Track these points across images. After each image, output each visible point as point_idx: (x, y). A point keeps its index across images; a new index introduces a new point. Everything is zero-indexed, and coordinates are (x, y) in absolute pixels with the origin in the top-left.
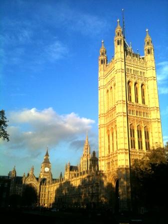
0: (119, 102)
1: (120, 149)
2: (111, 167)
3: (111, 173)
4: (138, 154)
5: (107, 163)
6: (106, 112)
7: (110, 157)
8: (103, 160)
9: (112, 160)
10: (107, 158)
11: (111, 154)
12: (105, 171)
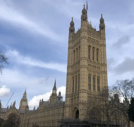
0: (82, 58)
2: (74, 102)
3: (74, 106)
4: (93, 93)
5: (71, 99)
6: (73, 65)
7: (74, 95)
8: (68, 97)
9: (75, 97)
10: (71, 96)
11: (74, 93)
12: (69, 105)
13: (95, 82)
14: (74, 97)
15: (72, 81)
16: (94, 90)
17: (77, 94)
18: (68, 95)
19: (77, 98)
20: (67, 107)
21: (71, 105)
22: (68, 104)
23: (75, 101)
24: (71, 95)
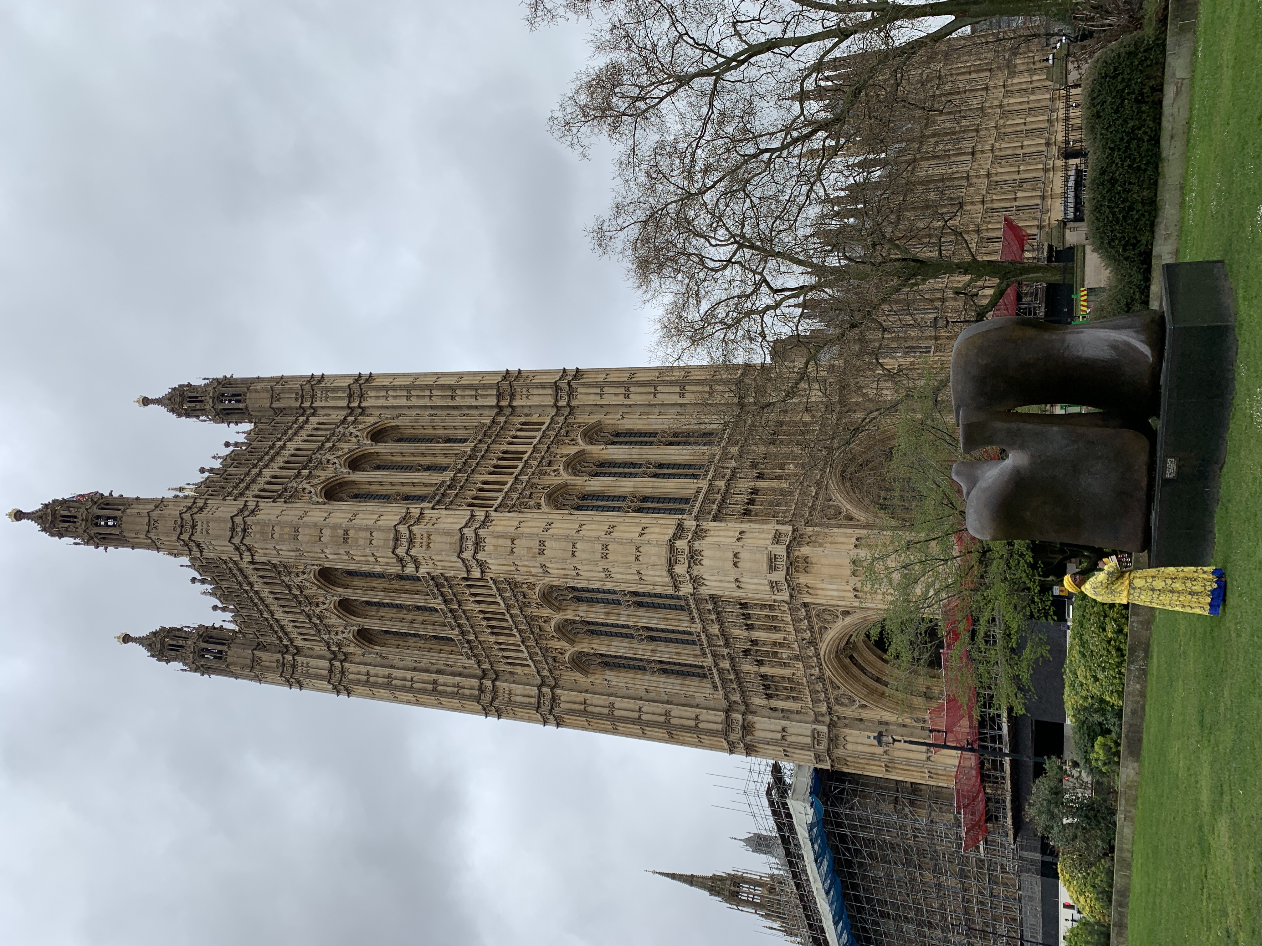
0: (401, 551)
1: (670, 570)
2: (786, 672)
3: (828, 673)
4: (721, 484)
5: (769, 696)
6: (472, 662)
7: (726, 664)
8: (747, 728)
9: (746, 652)
10: (737, 697)
11: (708, 661)
12: (816, 721)
13: (633, 465)
14: (747, 666)
15: (610, 675)
16: (695, 476)
17: (715, 629)
18: (728, 723)
19: (757, 635)
20: (839, 752)
21: (824, 709)
22: (807, 729)
23: (785, 654)
24: (726, 697)
